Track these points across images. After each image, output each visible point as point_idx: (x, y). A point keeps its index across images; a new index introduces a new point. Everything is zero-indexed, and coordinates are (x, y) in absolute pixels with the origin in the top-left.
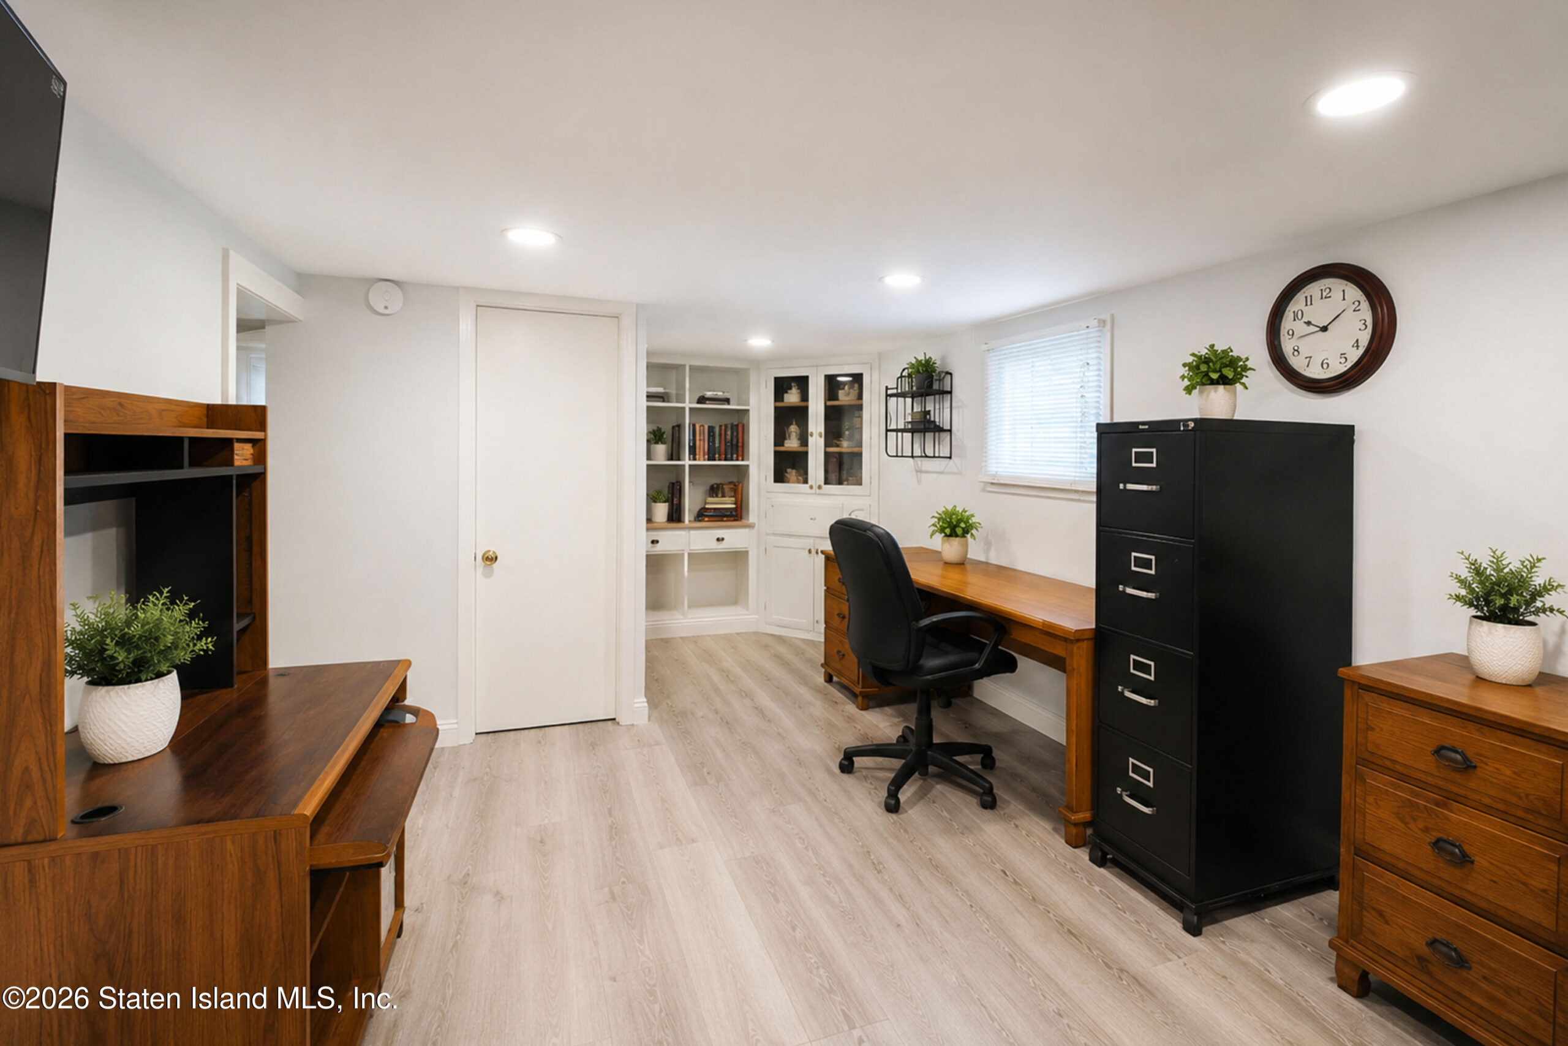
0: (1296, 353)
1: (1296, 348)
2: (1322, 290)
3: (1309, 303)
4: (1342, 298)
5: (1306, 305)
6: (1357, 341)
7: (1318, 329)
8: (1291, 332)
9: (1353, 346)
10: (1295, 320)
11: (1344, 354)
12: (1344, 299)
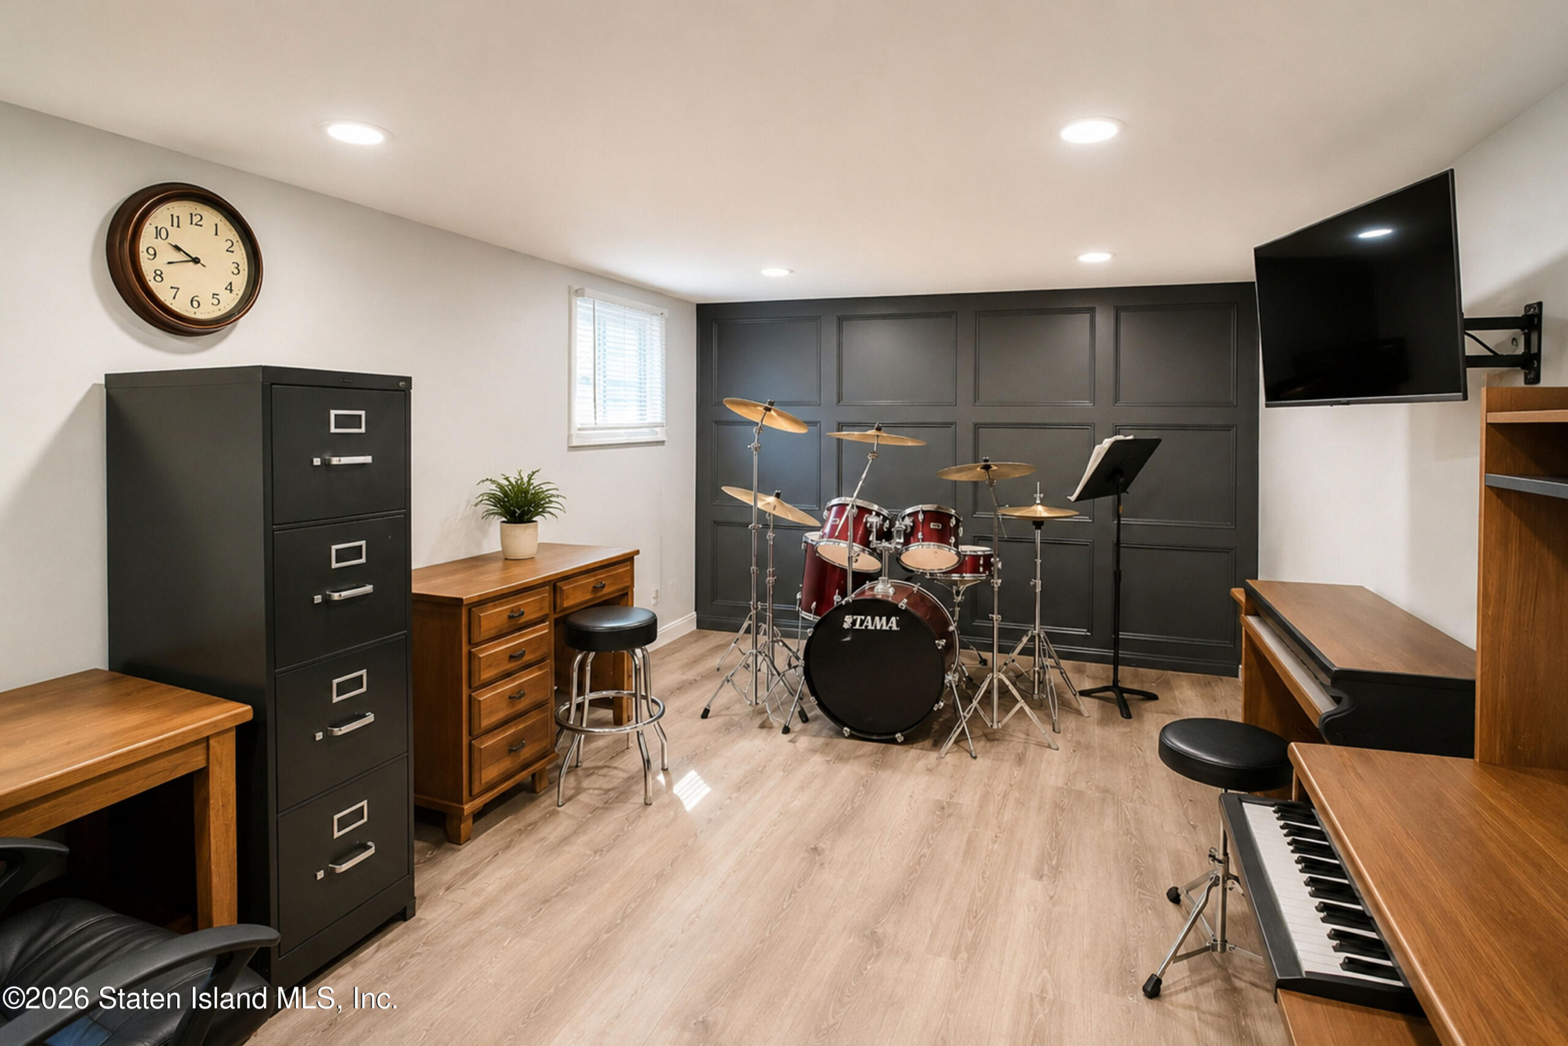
0: (158, 278)
1: (159, 273)
2: (191, 214)
3: (175, 224)
4: (214, 233)
5: (172, 225)
6: (231, 284)
7: (190, 259)
8: (151, 251)
9: (226, 289)
10: (157, 238)
11: (217, 295)
12: (216, 234)
